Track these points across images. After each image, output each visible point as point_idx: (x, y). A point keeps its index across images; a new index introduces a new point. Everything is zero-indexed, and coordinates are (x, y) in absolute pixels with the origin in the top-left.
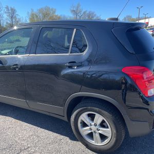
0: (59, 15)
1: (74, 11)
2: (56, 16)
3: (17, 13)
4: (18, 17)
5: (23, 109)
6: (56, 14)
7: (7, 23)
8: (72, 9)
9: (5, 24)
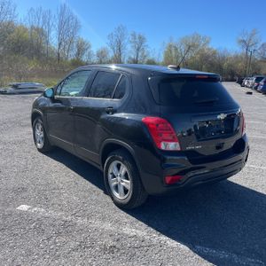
0: (215, 48)
1: (244, 41)
2: (209, 49)
3: (146, 44)
4: (147, 50)
5: (69, 153)
6: (210, 47)
7: (130, 58)
8: (241, 38)
9: (126, 59)
